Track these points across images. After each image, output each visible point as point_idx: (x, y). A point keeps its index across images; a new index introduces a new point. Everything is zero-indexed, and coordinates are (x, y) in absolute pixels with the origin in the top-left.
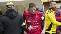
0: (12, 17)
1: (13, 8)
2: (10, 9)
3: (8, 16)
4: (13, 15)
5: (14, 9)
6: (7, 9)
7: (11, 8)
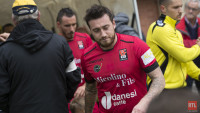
0: (32, 45)
1: (33, 17)
2: (25, 20)
3: (21, 44)
4: (37, 38)
5: (37, 20)
6: (15, 19)
7: (26, 17)
